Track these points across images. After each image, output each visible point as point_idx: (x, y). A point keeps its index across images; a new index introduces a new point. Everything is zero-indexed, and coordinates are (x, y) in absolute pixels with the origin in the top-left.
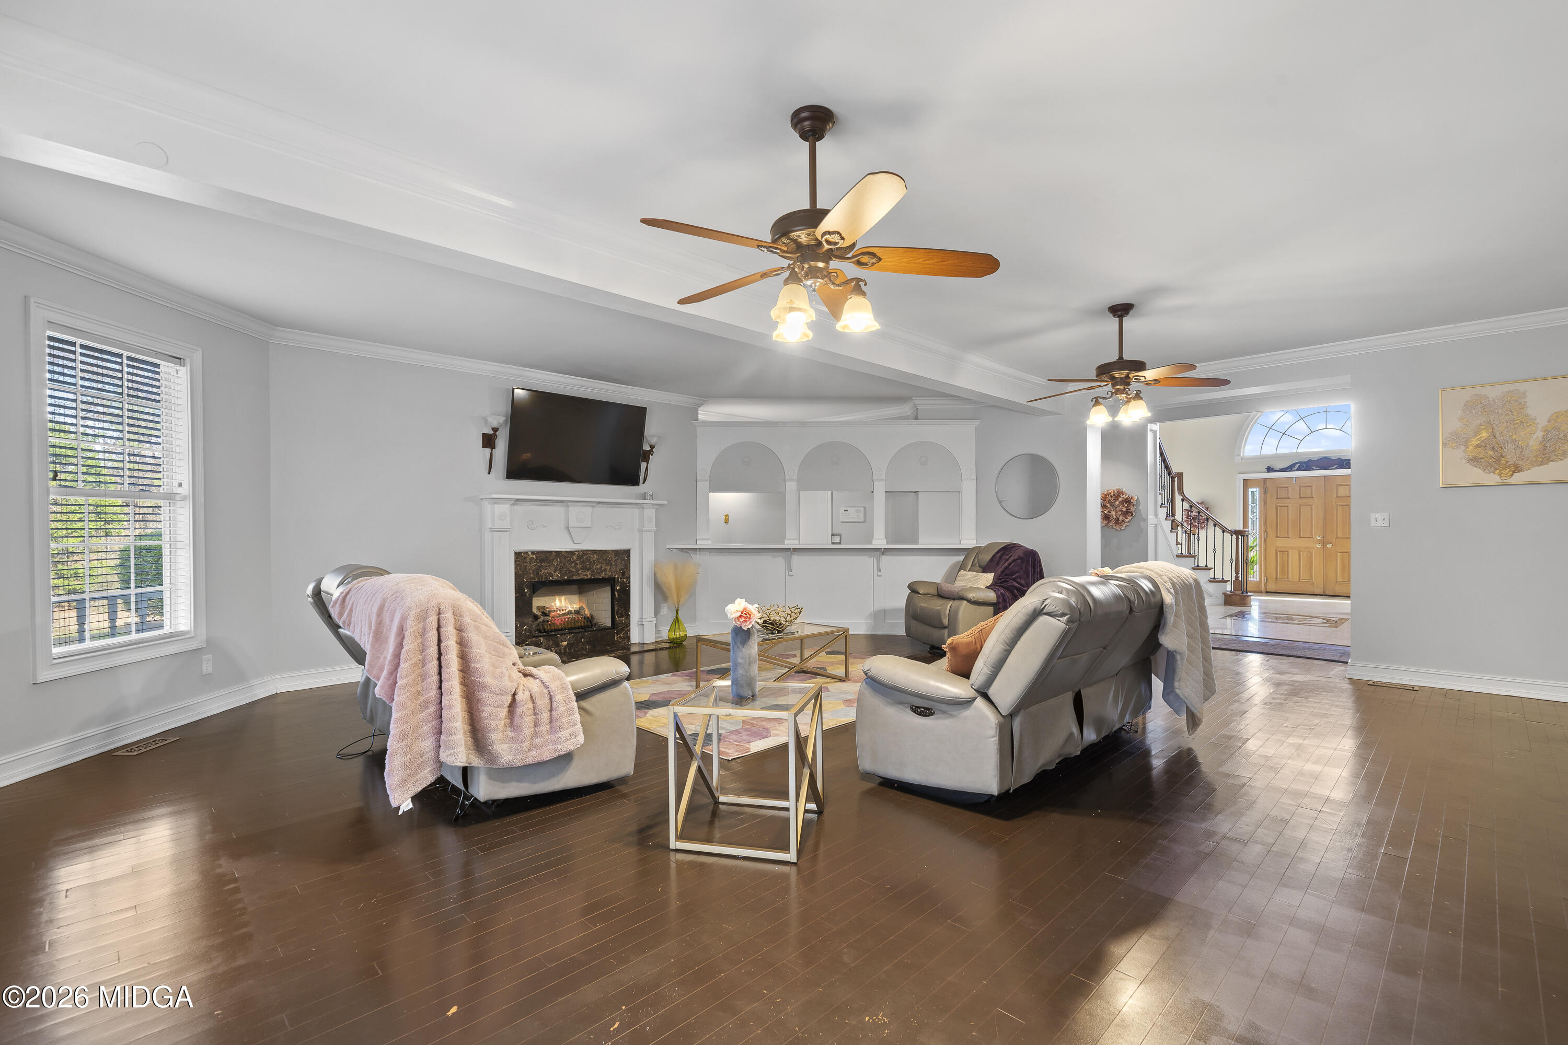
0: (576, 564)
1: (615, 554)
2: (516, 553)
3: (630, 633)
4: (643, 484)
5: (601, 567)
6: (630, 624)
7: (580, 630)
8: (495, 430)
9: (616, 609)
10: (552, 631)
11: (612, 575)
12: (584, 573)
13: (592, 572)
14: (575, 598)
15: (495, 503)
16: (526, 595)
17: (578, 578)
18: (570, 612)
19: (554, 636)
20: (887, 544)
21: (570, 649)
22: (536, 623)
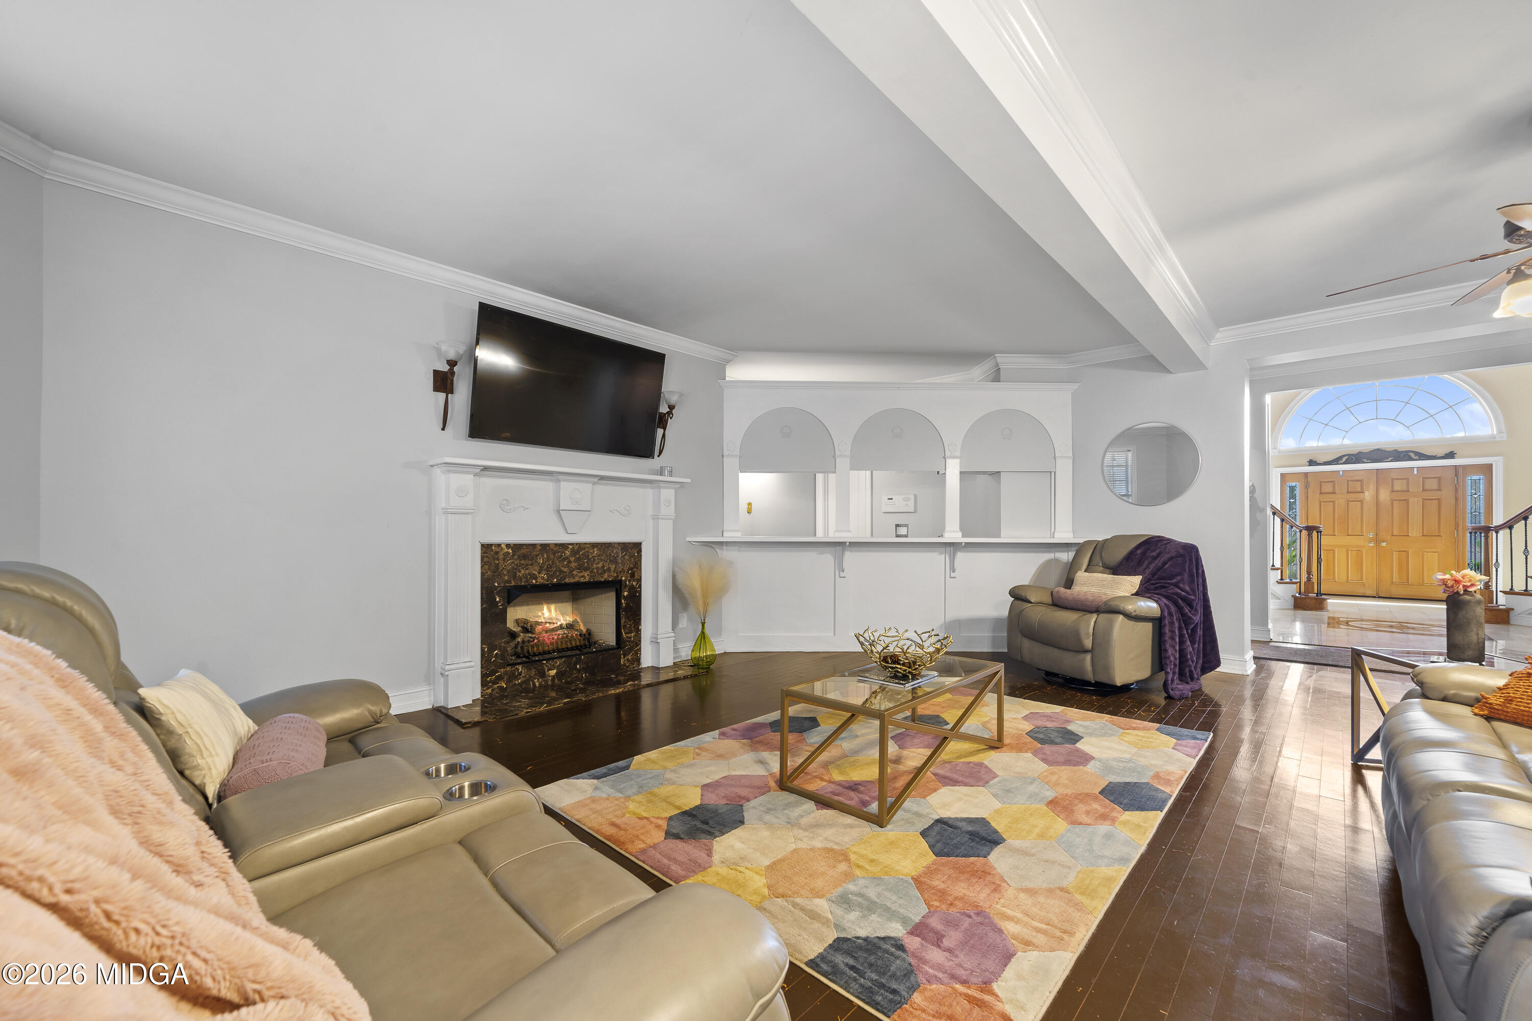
0: (570, 562)
1: (622, 549)
2: (483, 546)
3: (640, 654)
4: (659, 456)
5: (603, 566)
6: (640, 641)
7: (574, 653)
8: (452, 363)
9: (622, 622)
10: (535, 655)
11: (618, 576)
12: (581, 574)
13: (592, 572)
14: (568, 607)
15: (450, 471)
16: (498, 606)
17: (572, 580)
18: (561, 627)
19: (538, 663)
20: (963, 536)
21: (560, 680)
22: (513, 644)
